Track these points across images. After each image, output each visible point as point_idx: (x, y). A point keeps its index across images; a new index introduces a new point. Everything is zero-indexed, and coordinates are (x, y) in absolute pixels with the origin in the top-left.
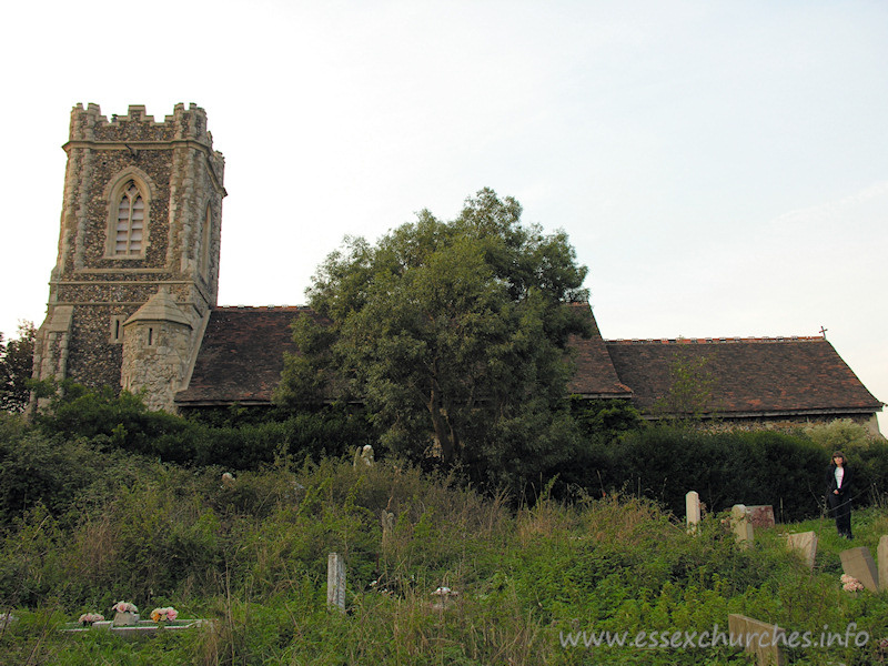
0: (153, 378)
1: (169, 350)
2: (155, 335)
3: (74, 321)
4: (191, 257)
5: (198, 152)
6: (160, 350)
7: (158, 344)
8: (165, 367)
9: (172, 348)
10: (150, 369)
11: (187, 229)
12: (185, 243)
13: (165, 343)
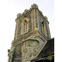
0: (27, 56)
1: (31, 47)
2: (27, 44)
3: (15, 50)
4: (37, 27)
5: (36, 10)
6: (28, 48)
7: (27, 46)
8: (29, 52)
9: (32, 47)
10: (26, 54)
11: (35, 22)
12: (35, 25)
13: (29, 45)
